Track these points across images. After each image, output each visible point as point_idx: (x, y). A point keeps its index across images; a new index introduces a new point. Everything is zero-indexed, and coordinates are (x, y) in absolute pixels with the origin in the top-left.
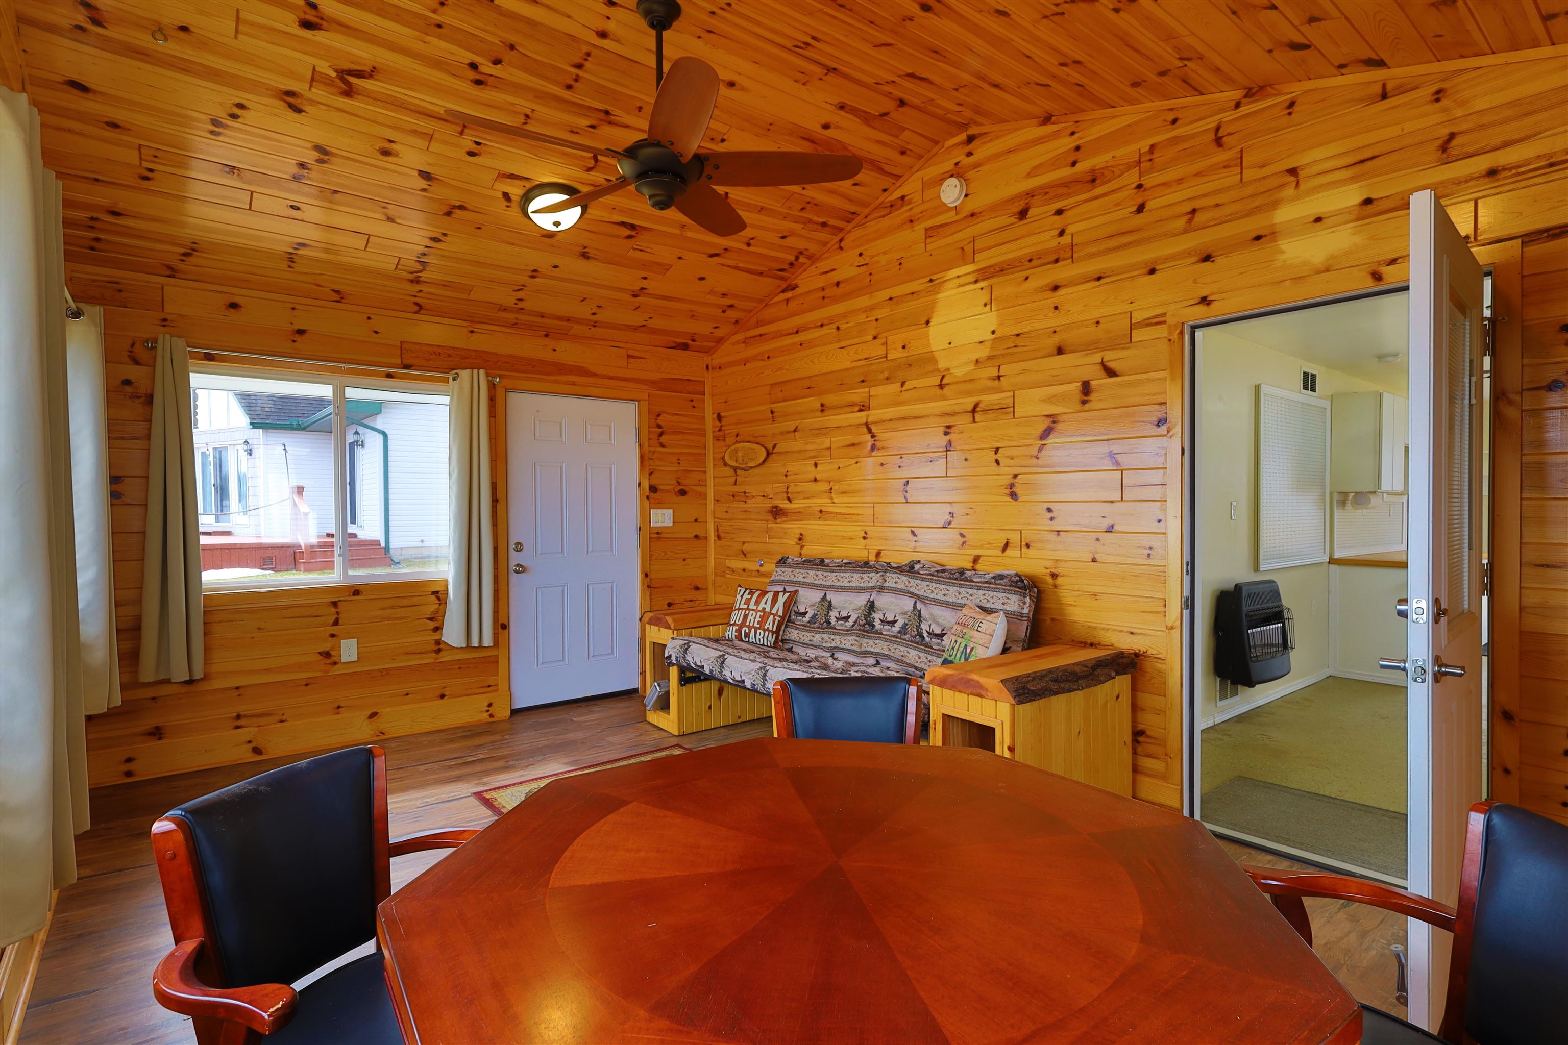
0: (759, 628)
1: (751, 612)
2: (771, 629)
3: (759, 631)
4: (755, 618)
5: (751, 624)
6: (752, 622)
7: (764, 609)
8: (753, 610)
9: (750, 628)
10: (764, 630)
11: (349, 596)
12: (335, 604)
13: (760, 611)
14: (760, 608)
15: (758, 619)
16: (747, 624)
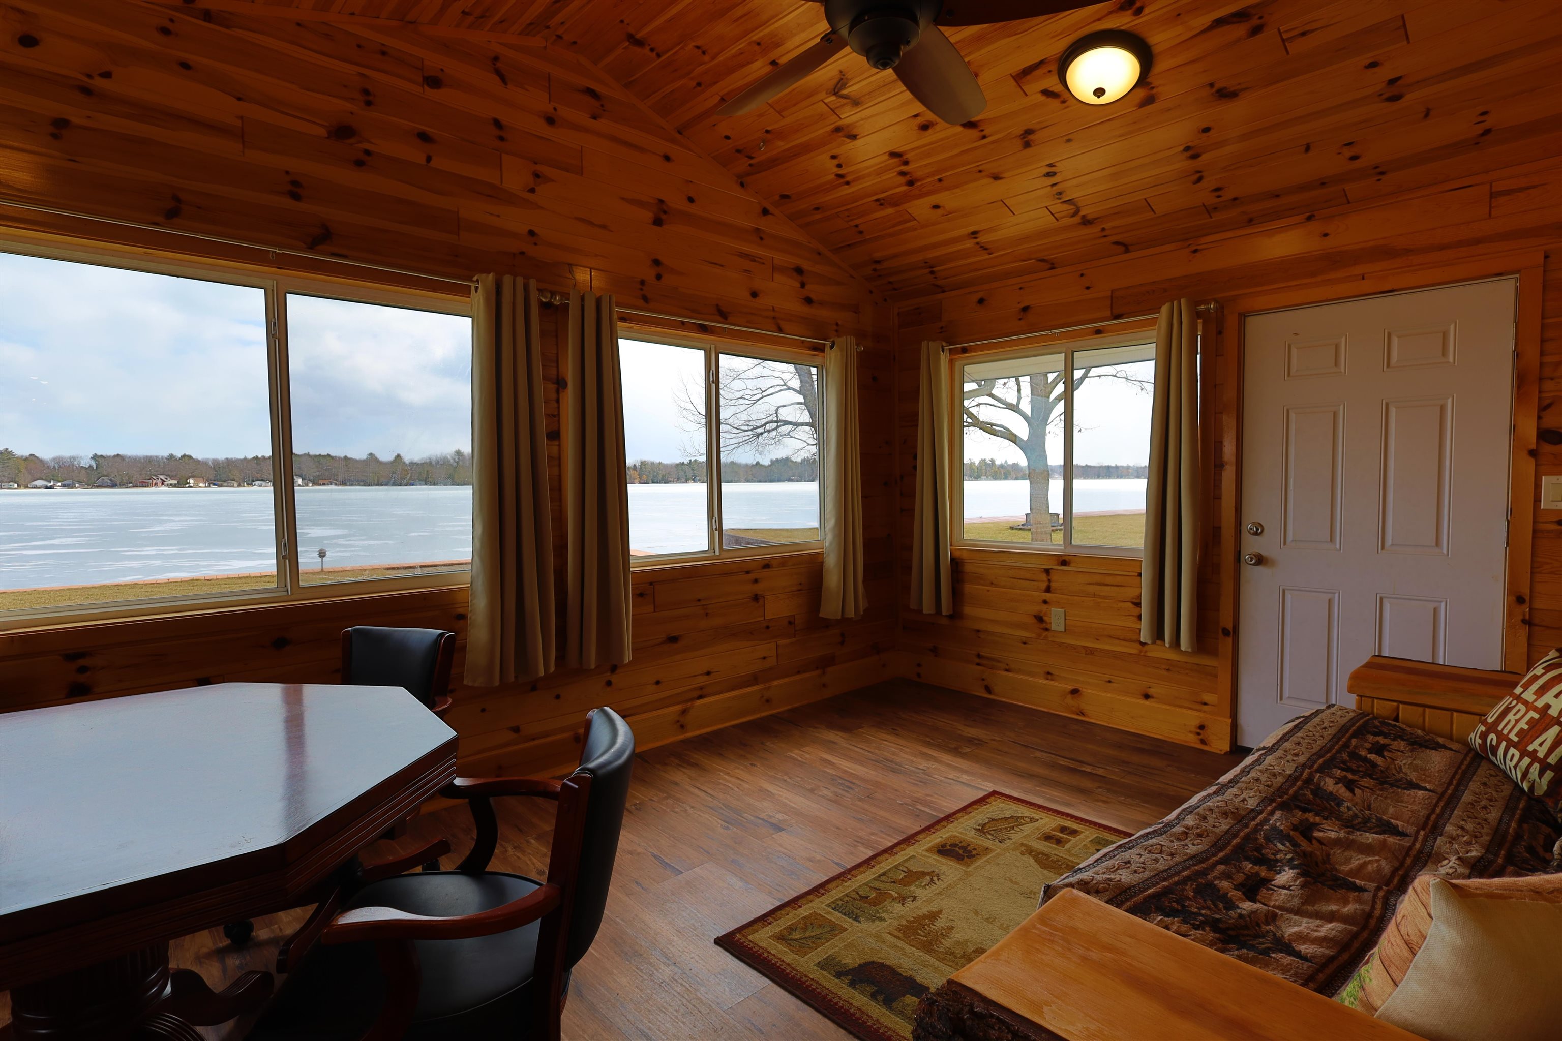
0: (1515, 745)
1: (1520, 706)
2: (1541, 755)
3: (1512, 751)
4: (1517, 721)
5: (1505, 732)
6: (1509, 727)
7: (1548, 706)
8: (1526, 703)
9: (1501, 737)
10: (1524, 754)
11: (1058, 565)
12: (1047, 571)
13: (1536, 709)
14: (1540, 704)
15: (1523, 725)
16: (1500, 728)
